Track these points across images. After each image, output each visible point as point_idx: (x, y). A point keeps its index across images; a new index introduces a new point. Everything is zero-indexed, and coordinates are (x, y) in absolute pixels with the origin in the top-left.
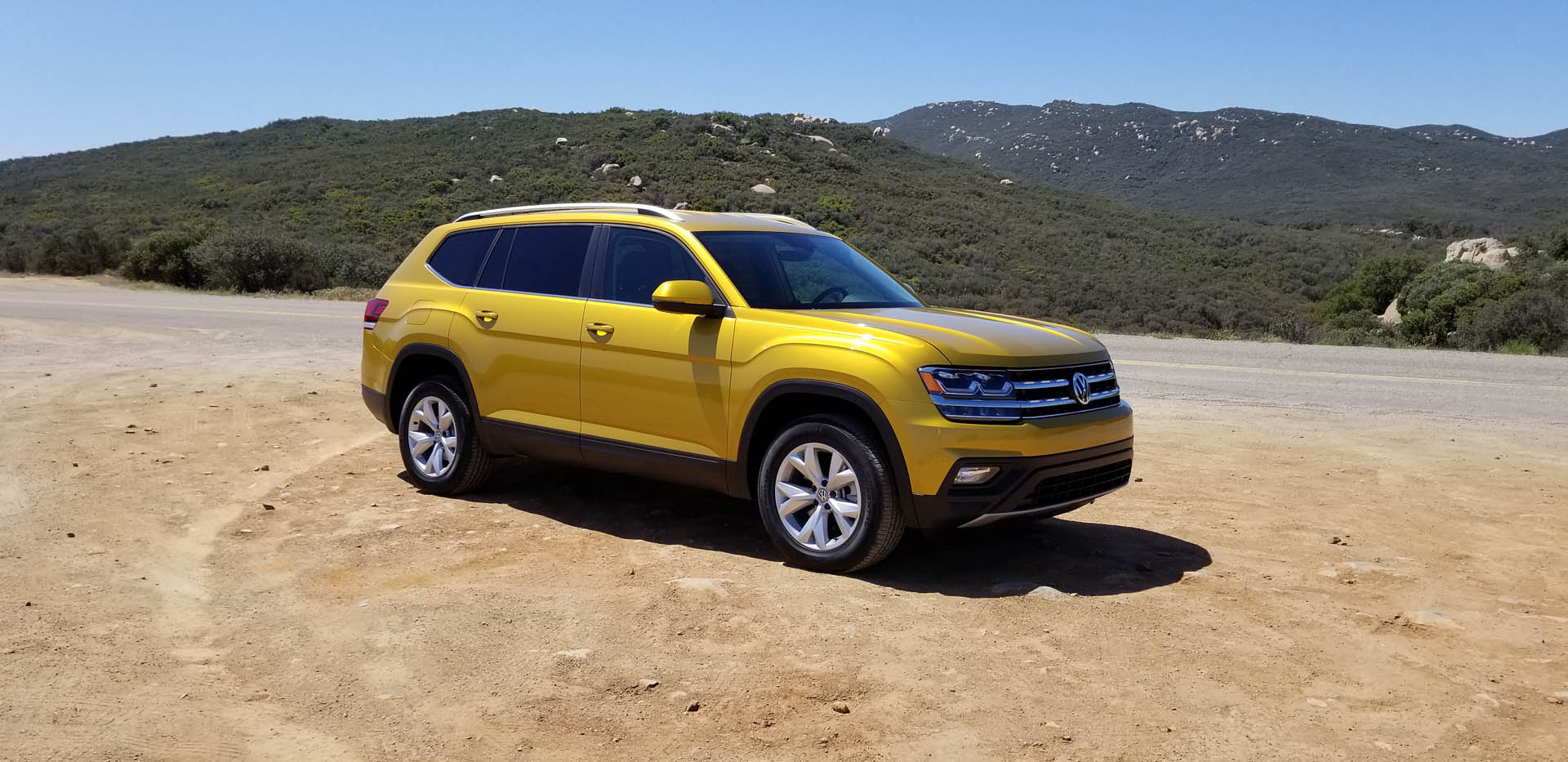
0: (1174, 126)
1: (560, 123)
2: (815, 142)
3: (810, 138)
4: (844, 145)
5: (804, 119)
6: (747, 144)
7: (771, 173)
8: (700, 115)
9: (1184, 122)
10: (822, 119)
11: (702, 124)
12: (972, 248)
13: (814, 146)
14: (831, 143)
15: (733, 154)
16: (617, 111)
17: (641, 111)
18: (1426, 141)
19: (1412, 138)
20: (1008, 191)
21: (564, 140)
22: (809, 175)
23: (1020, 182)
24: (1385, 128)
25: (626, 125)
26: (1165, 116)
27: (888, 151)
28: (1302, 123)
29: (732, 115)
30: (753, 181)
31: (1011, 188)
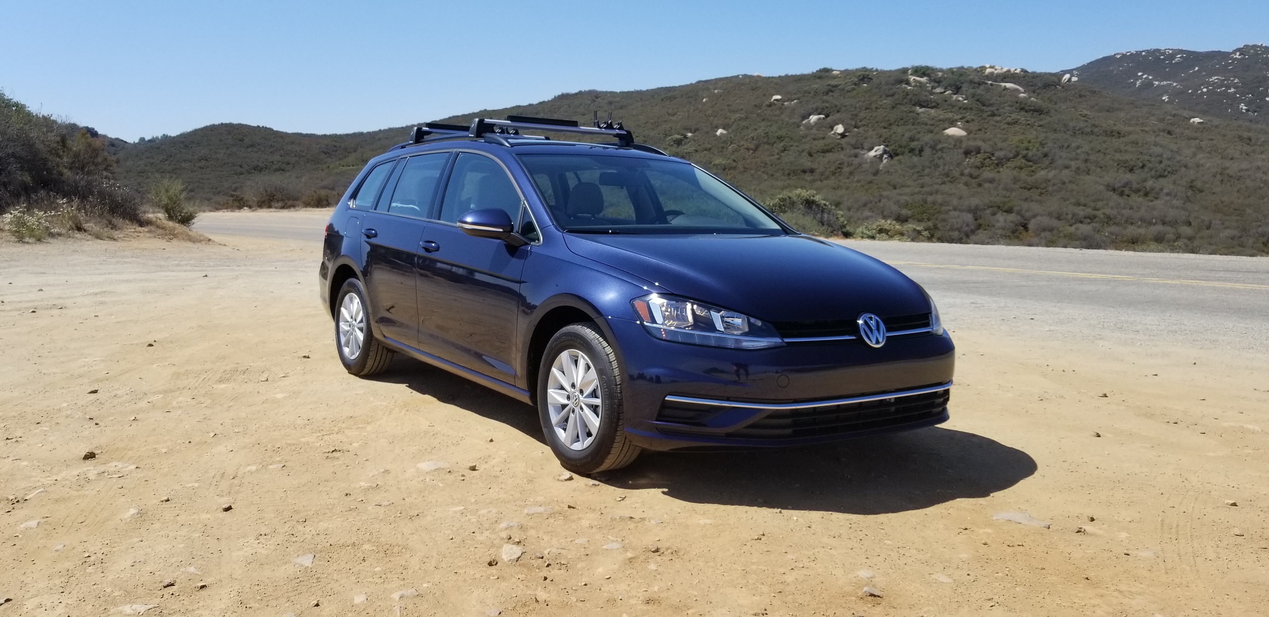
1: (776, 84)
2: (1005, 89)
3: (1001, 86)
4: (1034, 92)
5: (996, 70)
6: (942, 93)
7: (961, 119)
8: (899, 70)
10: (1012, 70)
11: (901, 77)
12: (1162, 181)
13: (1005, 92)
14: (1021, 89)
15: (927, 101)
16: (827, 71)
17: (846, 70)
20: (1198, 129)
21: (779, 97)
22: (998, 118)
23: (1209, 121)
25: (833, 82)
27: (1076, 95)
29: (927, 68)
30: (946, 125)
31: (1202, 126)
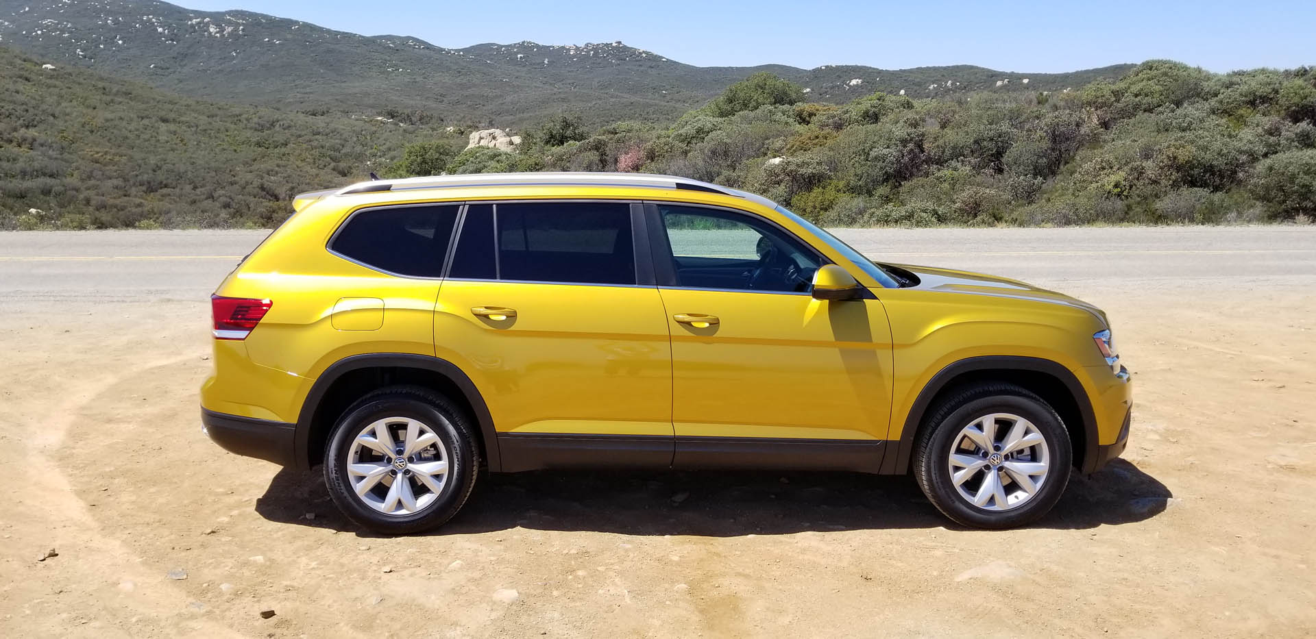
0: (190, 23)
9: (198, 20)
12: (32, 132)
18: (390, 48)
19: (379, 45)
20: (52, 75)
23: (62, 68)
24: (360, 36)
26: (180, 12)
28: (297, 27)
31: (55, 73)
